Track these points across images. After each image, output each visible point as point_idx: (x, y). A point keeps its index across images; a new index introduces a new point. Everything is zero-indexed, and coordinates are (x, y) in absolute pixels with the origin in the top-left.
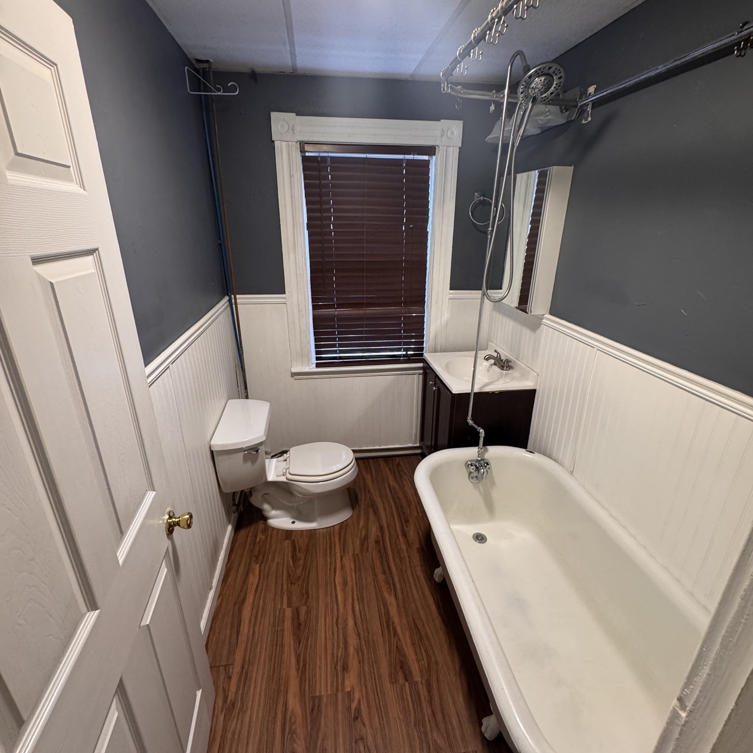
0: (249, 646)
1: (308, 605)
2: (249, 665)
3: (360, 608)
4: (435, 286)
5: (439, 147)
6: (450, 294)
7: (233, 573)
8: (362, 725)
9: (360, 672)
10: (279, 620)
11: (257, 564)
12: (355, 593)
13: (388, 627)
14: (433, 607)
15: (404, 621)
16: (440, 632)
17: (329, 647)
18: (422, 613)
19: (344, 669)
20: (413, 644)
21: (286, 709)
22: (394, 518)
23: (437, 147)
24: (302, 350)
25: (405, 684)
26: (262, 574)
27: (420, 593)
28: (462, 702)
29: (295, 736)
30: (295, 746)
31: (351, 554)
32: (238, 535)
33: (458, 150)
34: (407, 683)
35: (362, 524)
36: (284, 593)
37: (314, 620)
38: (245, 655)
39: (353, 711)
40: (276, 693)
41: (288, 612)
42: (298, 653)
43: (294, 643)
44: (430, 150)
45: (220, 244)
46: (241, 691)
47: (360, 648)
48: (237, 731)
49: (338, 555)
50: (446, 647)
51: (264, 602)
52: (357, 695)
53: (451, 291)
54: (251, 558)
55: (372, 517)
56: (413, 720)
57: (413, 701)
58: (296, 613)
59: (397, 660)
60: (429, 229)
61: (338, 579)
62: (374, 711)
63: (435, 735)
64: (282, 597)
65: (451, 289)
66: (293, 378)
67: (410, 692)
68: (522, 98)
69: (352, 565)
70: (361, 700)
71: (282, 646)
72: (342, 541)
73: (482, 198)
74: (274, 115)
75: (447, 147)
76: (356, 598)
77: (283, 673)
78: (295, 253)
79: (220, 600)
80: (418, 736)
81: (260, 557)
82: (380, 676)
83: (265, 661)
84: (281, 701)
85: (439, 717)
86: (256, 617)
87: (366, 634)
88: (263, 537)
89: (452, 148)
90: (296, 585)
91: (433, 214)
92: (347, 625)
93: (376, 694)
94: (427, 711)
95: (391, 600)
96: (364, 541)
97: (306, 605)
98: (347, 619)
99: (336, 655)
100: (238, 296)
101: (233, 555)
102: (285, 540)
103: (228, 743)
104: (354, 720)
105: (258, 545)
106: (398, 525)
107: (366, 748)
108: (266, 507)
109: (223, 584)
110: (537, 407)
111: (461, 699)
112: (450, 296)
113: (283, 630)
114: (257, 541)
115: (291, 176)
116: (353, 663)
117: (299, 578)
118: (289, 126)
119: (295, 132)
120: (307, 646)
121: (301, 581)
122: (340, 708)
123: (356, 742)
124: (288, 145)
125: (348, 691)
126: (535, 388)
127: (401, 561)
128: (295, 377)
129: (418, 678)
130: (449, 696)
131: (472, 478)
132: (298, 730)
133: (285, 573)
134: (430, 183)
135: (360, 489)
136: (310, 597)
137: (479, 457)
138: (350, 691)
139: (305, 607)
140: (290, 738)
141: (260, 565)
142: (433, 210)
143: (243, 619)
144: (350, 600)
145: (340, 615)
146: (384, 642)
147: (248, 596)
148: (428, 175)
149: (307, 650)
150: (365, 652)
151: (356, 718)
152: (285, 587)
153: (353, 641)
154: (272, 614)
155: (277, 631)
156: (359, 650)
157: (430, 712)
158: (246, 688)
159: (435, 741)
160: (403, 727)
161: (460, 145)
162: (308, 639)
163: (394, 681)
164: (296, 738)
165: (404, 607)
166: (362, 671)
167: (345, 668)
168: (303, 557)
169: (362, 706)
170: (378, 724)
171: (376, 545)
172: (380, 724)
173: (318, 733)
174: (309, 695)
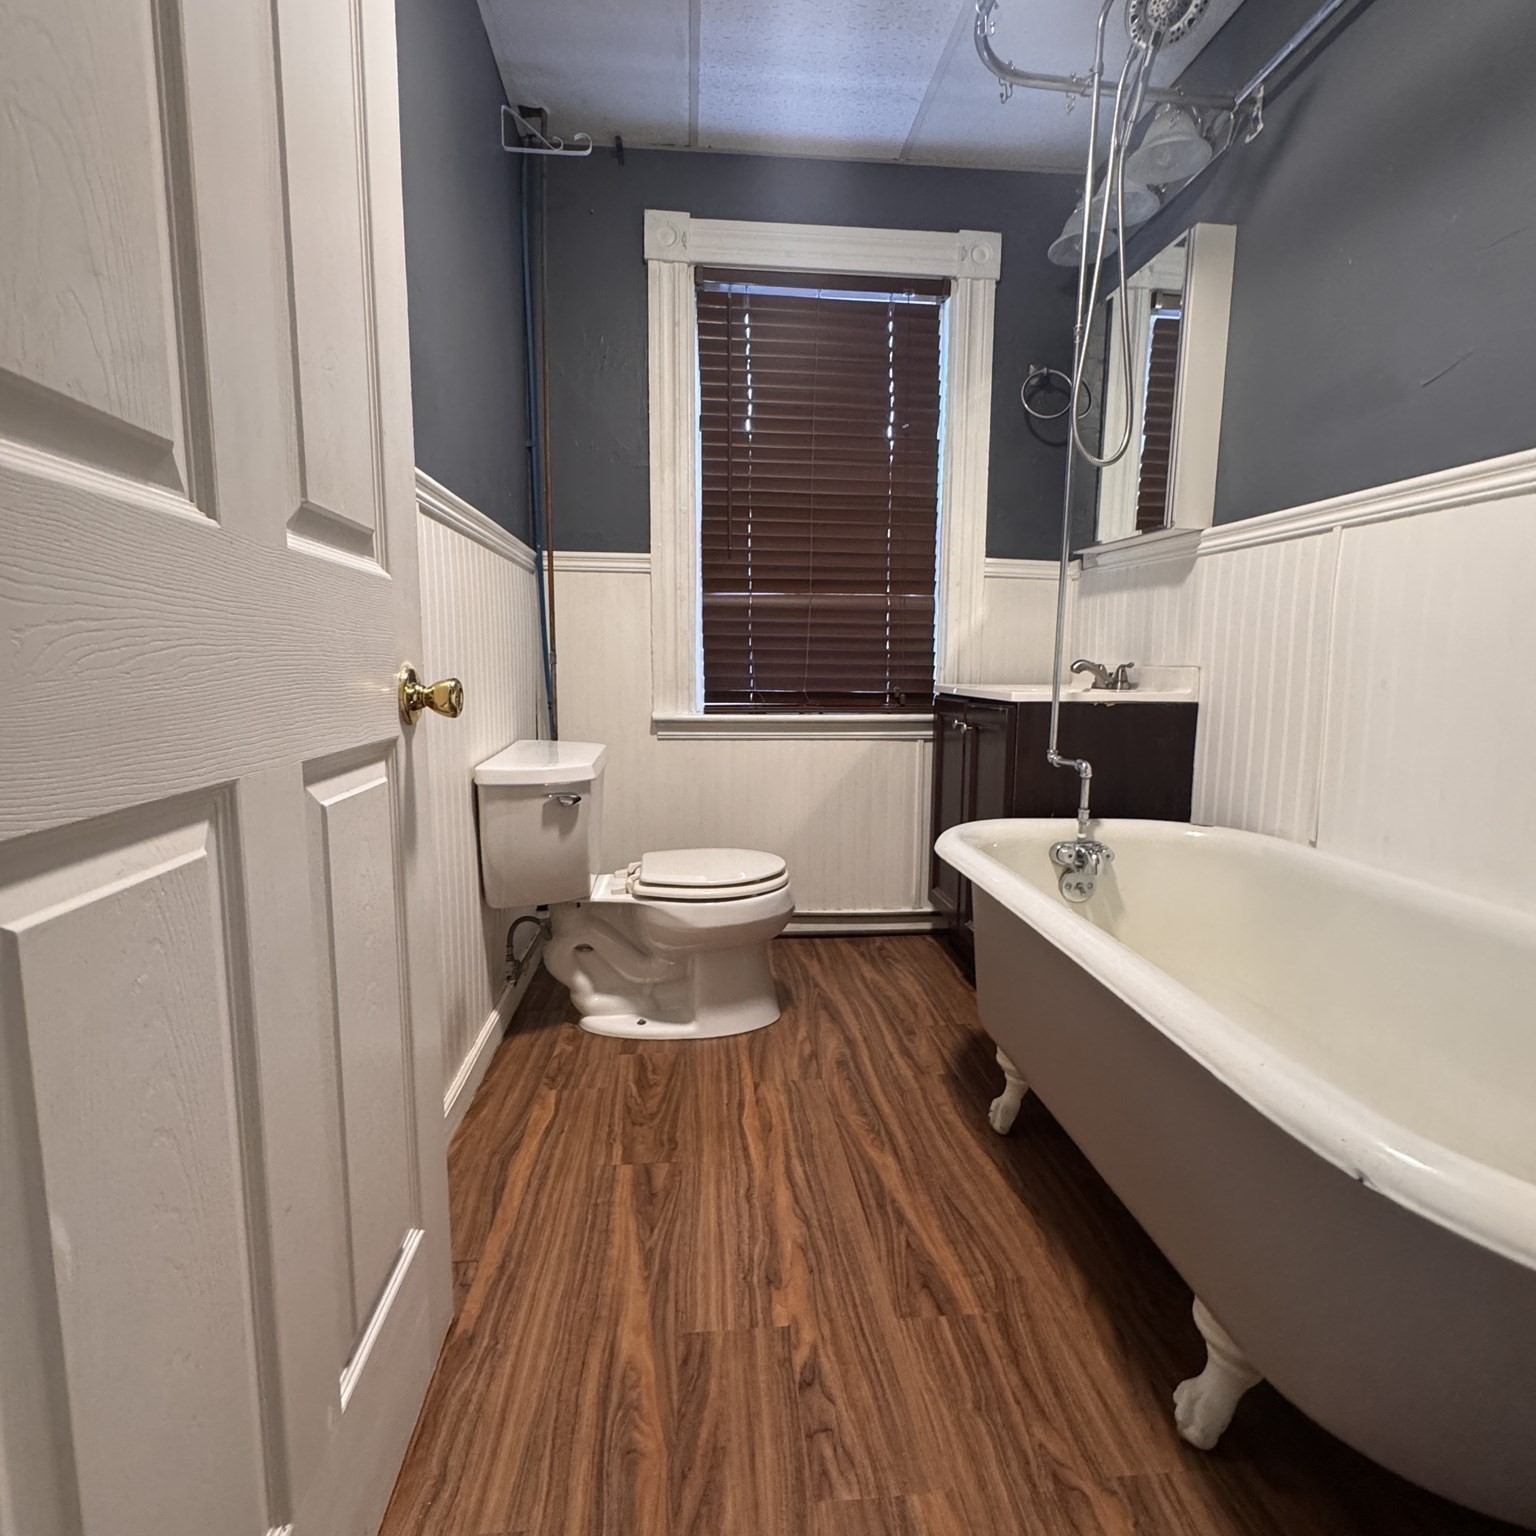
0: (521, 1231)
1: (674, 1160)
2: (518, 1264)
3: (805, 1172)
4: (956, 548)
5: (957, 280)
6: (987, 565)
7: (492, 1103)
8: (824, 1399)
9: (814, 1288)
10: (600, 1186)
11: (551, 1089)
12: (792, 1146)
13: (881, 1206)
14: (996, 1177)
15: (923, 1199)
16: (1021, 1222)
17: (730, 1240)
18: (967, 1186)
19: (769, 1282)
20: (952, 1242)
21: (612, 1354)
22: (878, 1027)
23: (953, 282)
24: (676, 674)
25: (937, 1320)
26: (562, 1107)
27: (958, 1150)
28: (1104, 1363)
29: (636, 1413)
30: (637, 1436)
31: (778, 1079)
32: (511, 1042)
33: (994, 287)
34: (943, 1320)
35: (802, 1034)
36: (614, 1140)
37: (690, 1190)
38: (511, 1243)
39: (798, 1369)
40: (586, 1322)
41: (625, 1173)
42: (647, 1247)
43: (638, 1228)
44: (940, 287)
45: (530, 449)
46: (493, 1314)
47: (809, 1243)
48: (475, 1398)
49: (748, 1082)
50: (1039, 1251)
51: (565, 1151)
52: (807, 1335)
53: (989, 560)
54: (539, 1079)
55: (825, 1024)
56: (968, 1394)
57: (964, 1357)
58: (646, 1174)
59: (912, 1272)
60: (941, 434)
61: (749, 1121)
62: (856, 1370)
63: (1039, 1432)
64: (610, 1146)
65: (988, 556)
66: (655, 737)
67: (954, 1338)
68: (1134, 31)
69: (783, 1098)
70: (820, 1345)
71: (607, 1231)
72: (756, 1058)
73: (1045, 370)
74: (650, 215)
75: (973, 279)
76: (794, 1153)
77: (609, 1284)
78: (674, 472)
79: (457, 1145)
80: (989, 1432)
81: (561, 1080)
82: (868, 1302)
83: (560, 1257)
84: (601, 1337)
85: (1045, 1393)
86: (543, 1179)
87: (825, 1220)
88: (570, 1049)
89: (982, 282)
90: (645, 1127)
91: (949, 403)
92: (773, 1200)
93: (860, 1338)
94: (1008, 1380)
95: (885, 1161)
96: (810, 1060)
97: (669, 1161)
98: (773, 1190)
99: (747, 1254)
100: (555, 553)
101: (496, 1074)
102: (621, 1053)
103: (448, 1420)
104: (800, 1388)
105: (557, 1060)
106: (889, 1038)
107: (840, 1450)
108: (581, 981)
109: (468, 1119)
110: (1204, 740)
111: (1100, 1355)
112: (987, 569)
113: (610, 1203)
114: (555, 1053)
115: (675, 324)
116: (795, 1273)
117: (653, 1116)
118: (676, 233)
119: (687, 245)
120: (672, 1234)
121: (657, 1121)
122: (761, 1360)
123: (809, 1436)
124: (674, 269)
125: (782, 1328)
126: (1196, 701)
127: (902, 1096)
128: (659, 733)
129: (970, 1307)
130: (1065, 1349)
131: (1069, 886)
132: (645, 1402)
133: (619, 1108)
134: (940, 348)
135: (795, 980)
136: (679, 1148)
137: (1081, 832)
138: (789, 1327)
139: (668, 1165)
140: (624, 1416)
141: (560, 1092)
142: (949, 396)
143: (510, 1180)
144: (781, 1157)
145: (757, 1182)
146: (873, 1235)
147: (526, 1139)
148: (937, 332)
149: (670, 1243)
150: (825, 1253)
151: (805, 1385)
152: (618, 1129)
153: (790, 1231)
154: (584, 1174)
155: (596, 1205)
156: (806, 1248)
157: (1015, 1380)
158: (508, 1308)
159: (1041, 1445)
160: (944, 1411)
161: (997, 275)
162: (673, 1222)
163: (907, 1312)
164: (637, 1419)
165: (920, 1173)
166: (818, 1288)
167: (772, 1280)
168: (664, 1082)
169: (823, 1359)
170: (871, 1401)
171: (838, 1068)
172: (876, 1398)
173: (700, 1409)
174: (676, 1331)
